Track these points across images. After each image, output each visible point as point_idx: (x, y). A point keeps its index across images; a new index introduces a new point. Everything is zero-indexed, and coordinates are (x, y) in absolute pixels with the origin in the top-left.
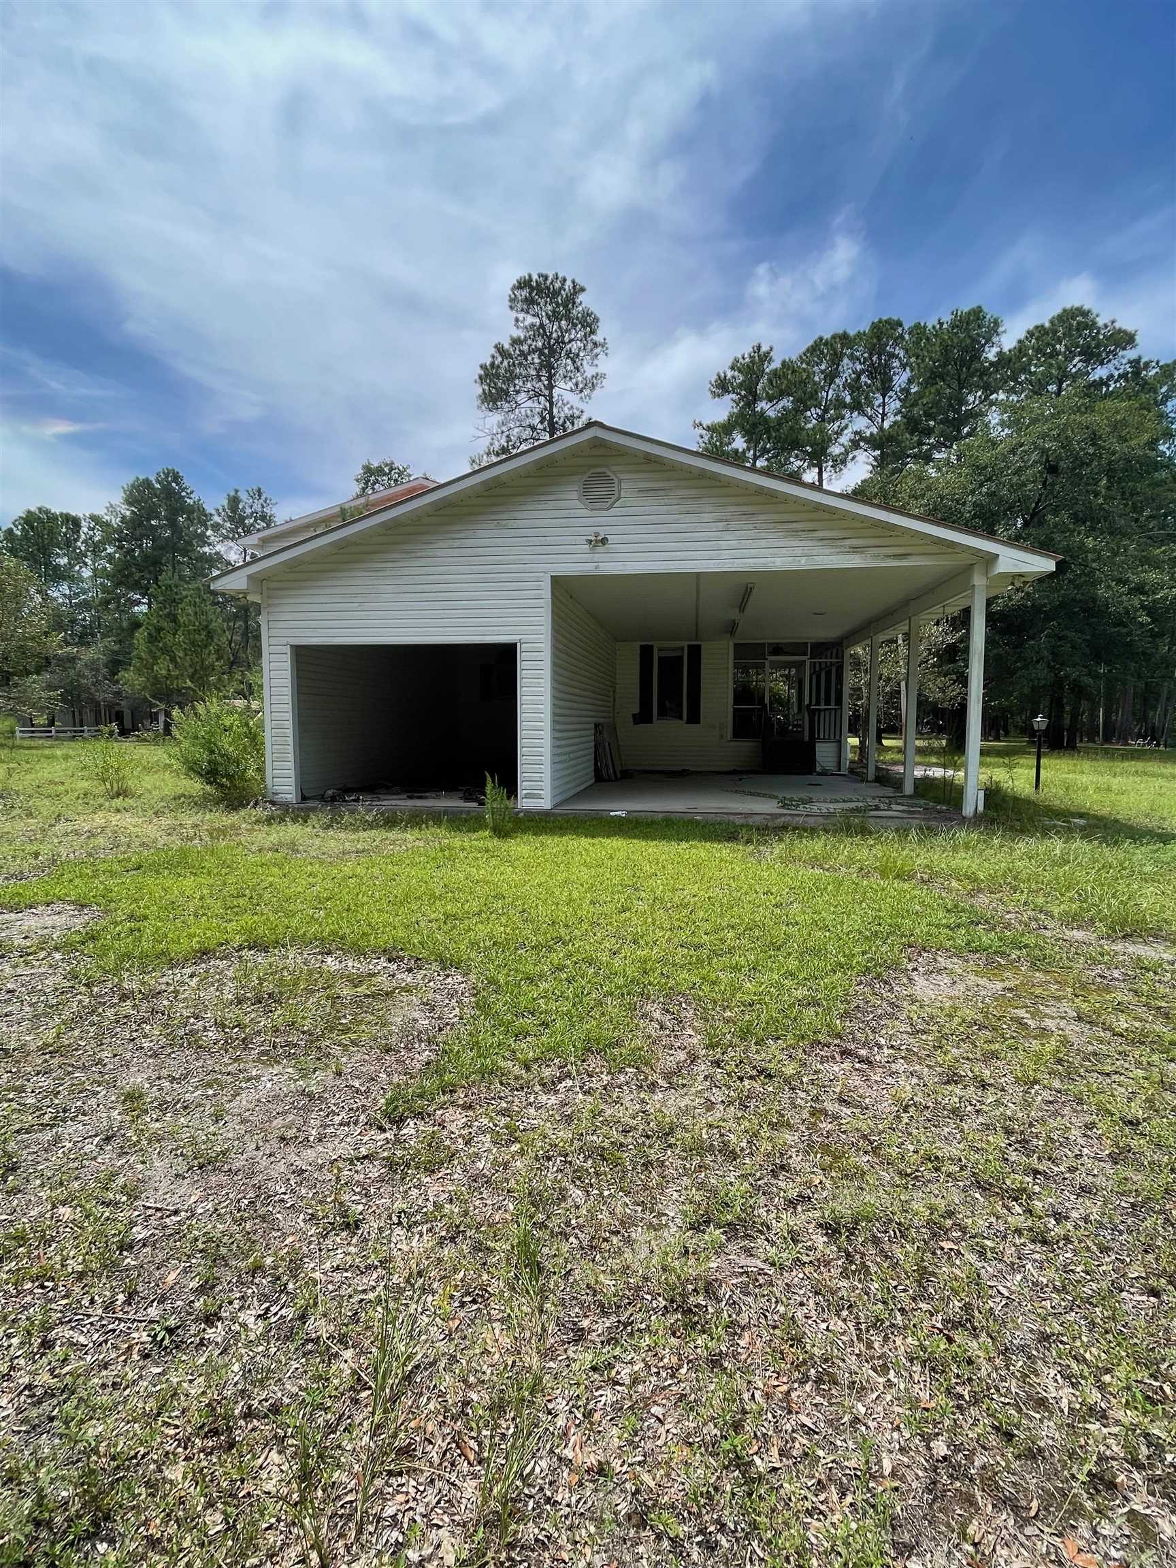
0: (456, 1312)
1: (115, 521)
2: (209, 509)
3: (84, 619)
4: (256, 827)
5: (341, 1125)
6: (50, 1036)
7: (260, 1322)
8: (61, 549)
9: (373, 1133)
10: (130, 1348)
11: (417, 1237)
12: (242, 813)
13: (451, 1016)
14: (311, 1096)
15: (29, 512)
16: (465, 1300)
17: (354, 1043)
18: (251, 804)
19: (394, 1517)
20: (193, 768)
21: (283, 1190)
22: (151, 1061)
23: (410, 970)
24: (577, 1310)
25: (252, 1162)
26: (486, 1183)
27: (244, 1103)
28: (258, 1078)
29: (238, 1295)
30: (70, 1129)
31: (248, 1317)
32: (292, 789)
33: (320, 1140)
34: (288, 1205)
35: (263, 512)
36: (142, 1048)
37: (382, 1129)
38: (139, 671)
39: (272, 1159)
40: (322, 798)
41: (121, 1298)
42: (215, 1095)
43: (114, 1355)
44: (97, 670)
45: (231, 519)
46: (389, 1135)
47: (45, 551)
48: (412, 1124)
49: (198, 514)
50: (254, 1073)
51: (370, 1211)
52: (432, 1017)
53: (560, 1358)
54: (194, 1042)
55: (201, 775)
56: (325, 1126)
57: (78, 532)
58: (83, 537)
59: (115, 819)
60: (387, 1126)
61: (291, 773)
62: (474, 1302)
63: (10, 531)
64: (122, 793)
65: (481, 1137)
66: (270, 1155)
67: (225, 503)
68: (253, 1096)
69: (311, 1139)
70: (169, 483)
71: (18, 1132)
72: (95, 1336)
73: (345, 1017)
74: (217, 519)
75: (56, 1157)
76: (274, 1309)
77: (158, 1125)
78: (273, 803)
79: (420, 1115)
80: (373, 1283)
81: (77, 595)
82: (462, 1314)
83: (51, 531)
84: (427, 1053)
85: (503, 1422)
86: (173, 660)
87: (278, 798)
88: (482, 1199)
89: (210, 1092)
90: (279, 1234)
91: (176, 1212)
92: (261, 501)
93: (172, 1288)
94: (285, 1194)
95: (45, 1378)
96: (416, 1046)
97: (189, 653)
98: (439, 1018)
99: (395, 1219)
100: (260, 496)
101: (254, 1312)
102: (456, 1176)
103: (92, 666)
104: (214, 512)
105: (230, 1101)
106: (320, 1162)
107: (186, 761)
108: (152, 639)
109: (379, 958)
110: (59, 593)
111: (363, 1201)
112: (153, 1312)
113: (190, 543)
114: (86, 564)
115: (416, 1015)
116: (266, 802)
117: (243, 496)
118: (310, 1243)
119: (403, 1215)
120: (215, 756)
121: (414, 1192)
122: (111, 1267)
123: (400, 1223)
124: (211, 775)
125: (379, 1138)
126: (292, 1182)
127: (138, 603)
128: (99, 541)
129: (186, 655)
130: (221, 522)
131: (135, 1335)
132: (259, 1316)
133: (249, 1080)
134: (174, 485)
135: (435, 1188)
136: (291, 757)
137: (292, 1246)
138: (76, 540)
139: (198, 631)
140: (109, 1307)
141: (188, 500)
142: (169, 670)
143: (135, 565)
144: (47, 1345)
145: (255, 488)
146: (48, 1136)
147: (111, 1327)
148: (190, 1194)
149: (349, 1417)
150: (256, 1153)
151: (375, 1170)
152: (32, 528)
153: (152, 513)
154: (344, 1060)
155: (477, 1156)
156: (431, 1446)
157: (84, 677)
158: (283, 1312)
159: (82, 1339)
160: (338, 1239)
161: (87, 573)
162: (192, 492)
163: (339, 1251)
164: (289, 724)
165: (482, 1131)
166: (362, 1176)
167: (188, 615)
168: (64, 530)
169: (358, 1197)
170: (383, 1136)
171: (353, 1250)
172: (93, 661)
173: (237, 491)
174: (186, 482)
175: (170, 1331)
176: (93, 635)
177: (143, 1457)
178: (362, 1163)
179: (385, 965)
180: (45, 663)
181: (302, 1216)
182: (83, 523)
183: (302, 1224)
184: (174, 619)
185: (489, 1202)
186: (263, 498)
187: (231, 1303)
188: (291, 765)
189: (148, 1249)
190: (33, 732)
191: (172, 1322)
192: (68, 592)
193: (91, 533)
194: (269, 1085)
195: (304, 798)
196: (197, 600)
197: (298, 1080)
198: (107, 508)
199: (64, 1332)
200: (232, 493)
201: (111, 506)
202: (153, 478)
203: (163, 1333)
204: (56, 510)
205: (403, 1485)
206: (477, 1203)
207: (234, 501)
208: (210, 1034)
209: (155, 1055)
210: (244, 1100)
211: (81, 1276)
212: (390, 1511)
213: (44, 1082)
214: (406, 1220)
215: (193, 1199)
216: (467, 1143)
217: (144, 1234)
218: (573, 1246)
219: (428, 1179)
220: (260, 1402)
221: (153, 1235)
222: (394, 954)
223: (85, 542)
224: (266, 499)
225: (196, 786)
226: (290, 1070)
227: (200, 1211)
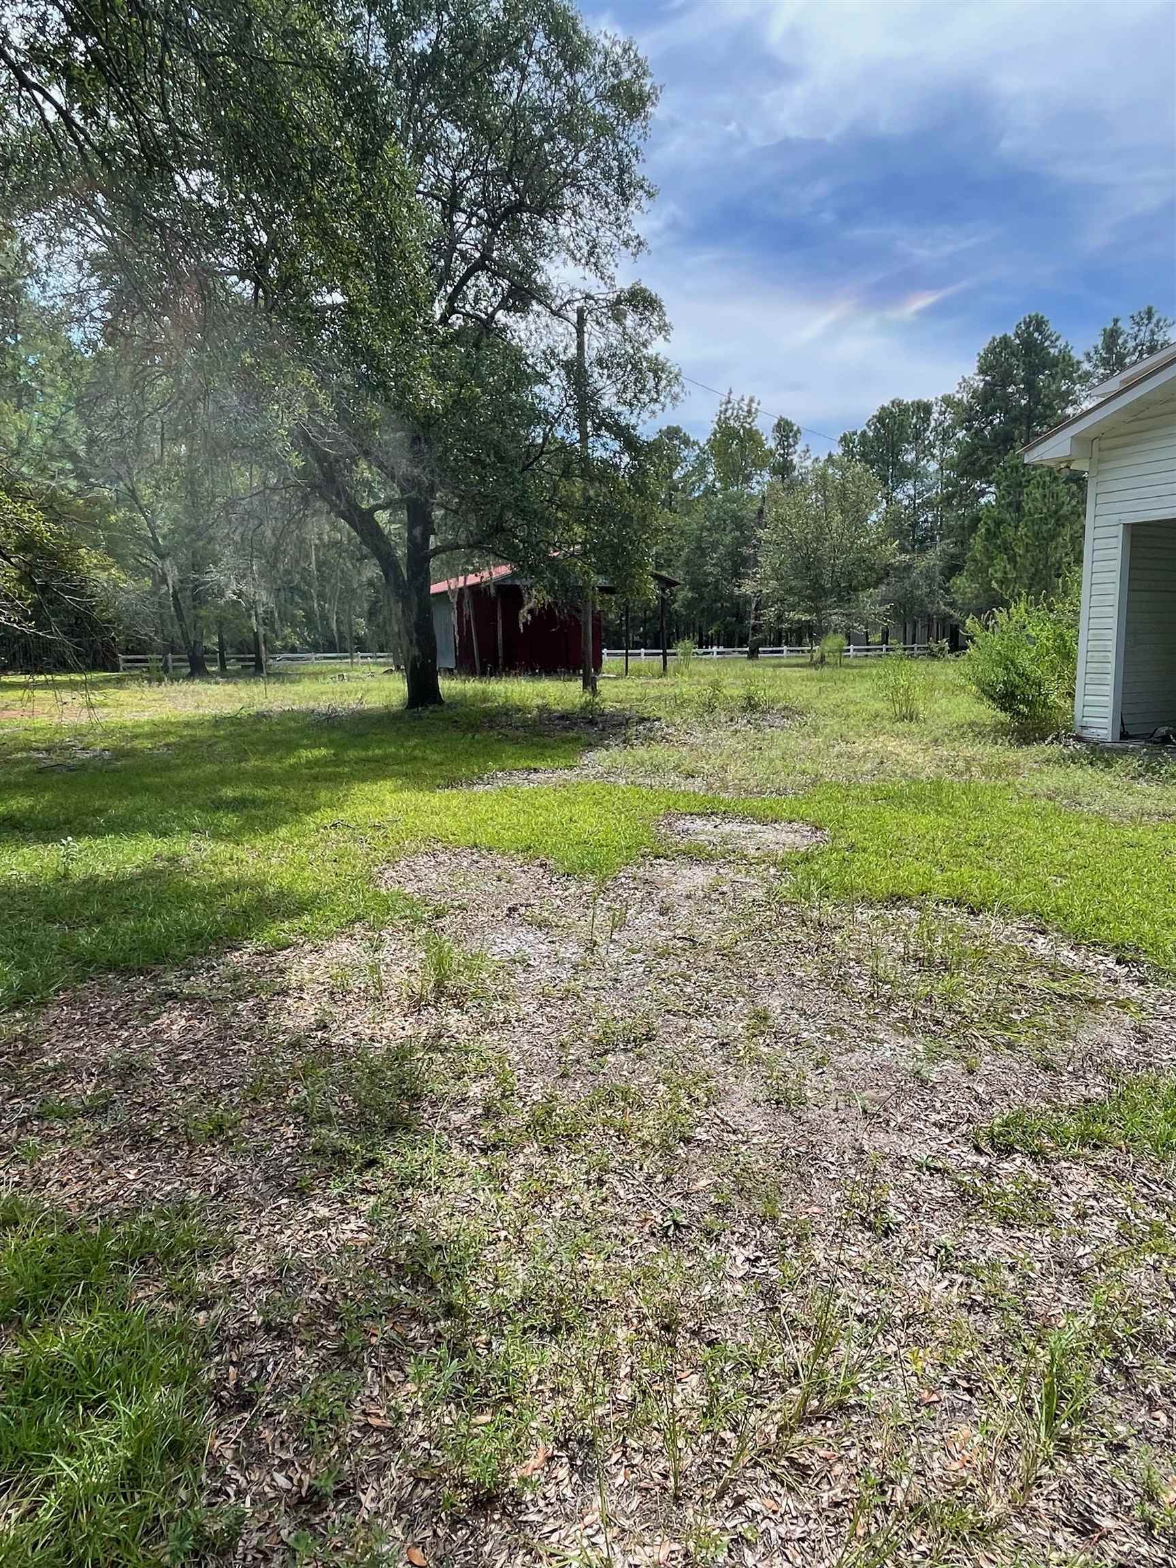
0: (941, 1388)
1: (966, 398)
2: (1077, 355)
3: (926, 521)
4: (1045, 769)
5: (934, 1124)
6: (727, 940)
7: (747, 1265)
8: (910, 443)
9: (965, 1149)
10: (646, 1220)
11: (946, 1283)
12: (1034, 749)
13: (1165, 1057)
14: (924, 1082)
15: (883, 408)
16: (959, 1382)
17: (1010, 1046)
18: (1050, 739)
19: (755, 1513)
20: (987, 691)
21: (833, 1160)
22: (794, 990)
23: (1142, 982)
24: (1108, 1499)
25: (824, 1119)
26: (1074, 1274)
27: (853, 1061)
28: (881, 1043)
29: (742, 1230)
30: (702, 1024)
31: (740, 1254)
32: (1108, 722)
33: (901, 1130)
34: (831, 1177)
35: (1153, 340)
36: (794, 975)
37: (979, 1150)
38: (973, 577)
39: (843, 1126)
40: (1148, 738)
41: (659, 1178)
42: (830, 1043)
43: (634, 1219)
44: (933, 579)
45: (1105, 362)
46: (983, 1161)
47: (895, 450)
48: (1018, 1162)
49: (1064, 366)
50: (881, 1036)
51: (910, 1226)
52: (1135, 1050)
53: (1038, 1530)
54: (840, 984)
55: (994, 699)
56: (915, 1118)
57: (928, 419)
58: (933, 424)
59: (892, 745)
60: (988, 1150)
61: (1109, 701)
62: (969, 1391)
63: (864, 433)
64: (911, 717)
65: (1105, 1220)
66: (843, 1121)
67: (1099, 342)
68: (866, 1058)
69: (892, 1124)
70: (1030, 335)
71: (668, 1012)
72: (631, 1196)
73: (1019, 1012)
74: (1086, 366)
75: (681, 1043)
76: (763, 1262)
77: (766, 1050)
78: (1079, 739)
79: (1036, 1155)
80: (869, 1300)
81: (920, 494)
82: (944, 1394)
83: (901, 425)
84: (1098, 1090)
85: (919, 1532)
86: (1012, 560)
87: (1086, 734)
88: (1058, 1290)
89: (829, 1038)
90: (808, 1199)
91: (735, 1132)
92: (1151, 326)
93: (697, 1192)
94: (832, 1163)
95: (586, 1207)
96: (1089, 1076)
97: (1031, 548)
98: (1147, 1054)
99: (932, 1252)
100: (1149, 319)
101: (746, 1254)
102: (1039, 1246)
103: (928, 576)
104: (1082, 358)
105: (841, 1054)
106: (887, 1150)
107: (979, 683)
108: (991, 535)
109: (1106, 955)
110: (905, 493)
111: (908, 1213)
112: (675, 1203)
113: (1049, 406)
114: (933, 456)
115: (1116, 1039)
116: (1070, 737)
117: (1126, 326)
118: (830, 1224)
119: (943, 1252)
120: (1013, 676)
121: (973, 1235)
122: (667, 1148)
123: (934, 1258)
124: (1006, 698)
125: (969, 1157)
126: (846, 1157)
127: (983, 493)
128: (949, 426)
129: (1027, 551)
130: (1091, 369)
131: (654, 1212)
132: (748, 1259)
133: (872, 1041)
134: (1036, 335)
135: (999, 1243)
136: (1110, 679)
137: (811, 1217)
138: (925, 430)
139: (1045, 520)
140: (649, 1178)
141: (1052, 351)
142: (1005, 573)
143: (982, 447)
144: (601, 1182)
145: (1144, 309)
146: (682, 1023)
147: (643, 1196)
148: (756, 1121)
149: (769, 1398)
150: (832, 1113)
151: (940, 1189)
152: (883, 426)
153: (1007, 379)
154: (987, 1059)
155: (1083, 1239)
156: (828, 1487)
157: (918, 587)
158: (772, 1269)
159: (622, 1193)
160: (860, 1236)
161: (933, 466)
162: (1057, 339)
163: (854, 1248)
164: (1112, 634)
165: (1112, 1212)
166: (923, 1187)
167: (1035, 500)
168: (914, 421)
169: (905, 1207)
170: (975, 1158)
171: (868, 1255)
172: (929, 569)
173: (1116, 321)
174: (1051, 328)
175: (677, 1225)
176: (933, 538)
177: (612, 1306)
178: (932, 1175)
179: (1111, 965)
180: (884, 574)
181: (838, 1194)
182: (935, 409)
183: (834, 1201)
184: (1019, 508)
185: (1065, 1299)
186: (1154, 321)
187: (733, 1233)
188: (1109, 690)
189: (699, 1151)
190: (868, 650)
191: (682, 1219)
192: (912, 492)
193: (942, 418)
194: (888, 1054)
195: (1124, 736)
196: (1048, 479)
197: (922, 1061)
198: (960, 384)
199: (612, 1178)
200: (1110, 326)
201: (964, 381)
202: (1011, 334)
203: (670, 1223)
204: (908, 399)
205: (780, 1495)
206: (1046, 1291)
207: (1112, 336)
208: (861, 982)
209: (801, 986)
210: (853, 1059)
211: (645, 1145)
212: (754, 1504)
213: (707, 978)
214: (945, 1261)
215: (756, 1128)
216: (1082, 1216)
217: (705, 1137)
218: (1157, 1423)
219: (1000, 1231)
220: (710, 1330)
221: (709, 1141)
222: (1128, 956)
223: (935, 429)
224: (1158, 322)
225: (988, 713)
226: (920, 1047)
227: (755, 1141)
